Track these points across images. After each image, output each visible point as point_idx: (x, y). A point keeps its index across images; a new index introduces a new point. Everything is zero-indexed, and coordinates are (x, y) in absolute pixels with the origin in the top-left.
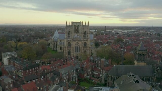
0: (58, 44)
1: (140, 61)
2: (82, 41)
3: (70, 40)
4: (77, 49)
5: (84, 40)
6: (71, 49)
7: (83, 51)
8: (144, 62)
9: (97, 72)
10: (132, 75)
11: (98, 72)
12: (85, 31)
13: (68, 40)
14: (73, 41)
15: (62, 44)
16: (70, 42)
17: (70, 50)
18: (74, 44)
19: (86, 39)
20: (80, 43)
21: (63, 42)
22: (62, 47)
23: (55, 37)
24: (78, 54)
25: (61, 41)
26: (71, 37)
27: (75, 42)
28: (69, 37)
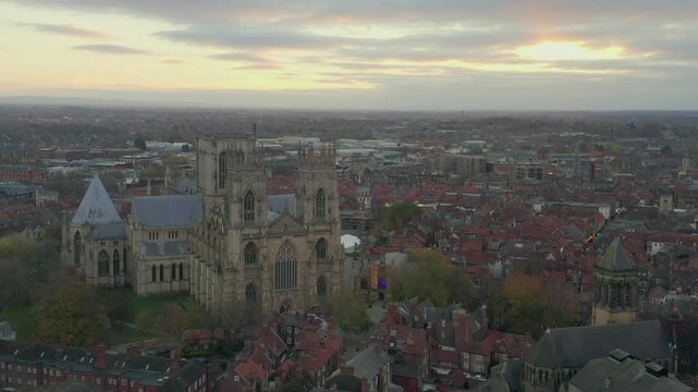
0: (139, 250)
1: (619, 308)
2: (306, 233)
3: (256, 231)
4: (285, 273)
5: (318, 227)
6: (259, 278)
7: (313, 281)
8: (628, 309)
9: (443, 364)
10: (630, 356)
11: (450, 365)
12: (321, 189)
13: (247, 231)
14: (271, 236)
15: (163, 253)
16: (255, 241)
17: (256, 281)
18: (270, 249)
19: (324, 223)
20: (300, 242)
21: (163, 238)
22: (162, 267)
23: (91, 211)
24: (291, 296)
25: (154, 235)
26: (256, 216)
27: (278, 242)
28: (248, 217)
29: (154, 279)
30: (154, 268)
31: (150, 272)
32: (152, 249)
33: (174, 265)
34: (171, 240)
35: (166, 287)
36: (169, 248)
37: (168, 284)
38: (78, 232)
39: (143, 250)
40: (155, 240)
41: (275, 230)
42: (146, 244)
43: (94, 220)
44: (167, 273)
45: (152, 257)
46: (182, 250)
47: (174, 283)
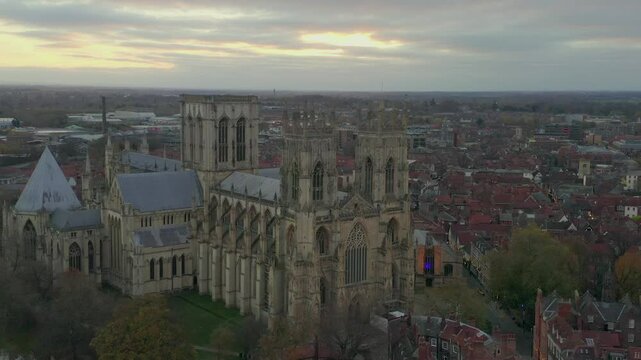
0: (130, 240)
2: (377, 213)
3: (326, 213)
5: (388, 206)
7: (388, 271)
12: (391, 159)
15: (160, 243)
16: (326, 225)
18: (341, 233)
19: (394, 200)
21: (158, 225)
22: (161, 260)
23: (45, 194)
24: (362, 291)
25: (147, 221)
26: (325, 194)
27: (349, 225)
28: (317, 196)
29: (152, 277)
30: (152, 263)
31: (148, 268)
32: (148, 240)
33: (174, 259)
34: (166, 226)
35: (167, 285)
36: (167, 237)
37: (170, 281)
38: (29, 222)
39: (137, 242)
40: (148, 228)
41: (344, 210)
42: (140, 233)
43: (51, 205)
44: (168, 268)
45: (150, 249)
46: (183, 239)
47: (175, 279)
